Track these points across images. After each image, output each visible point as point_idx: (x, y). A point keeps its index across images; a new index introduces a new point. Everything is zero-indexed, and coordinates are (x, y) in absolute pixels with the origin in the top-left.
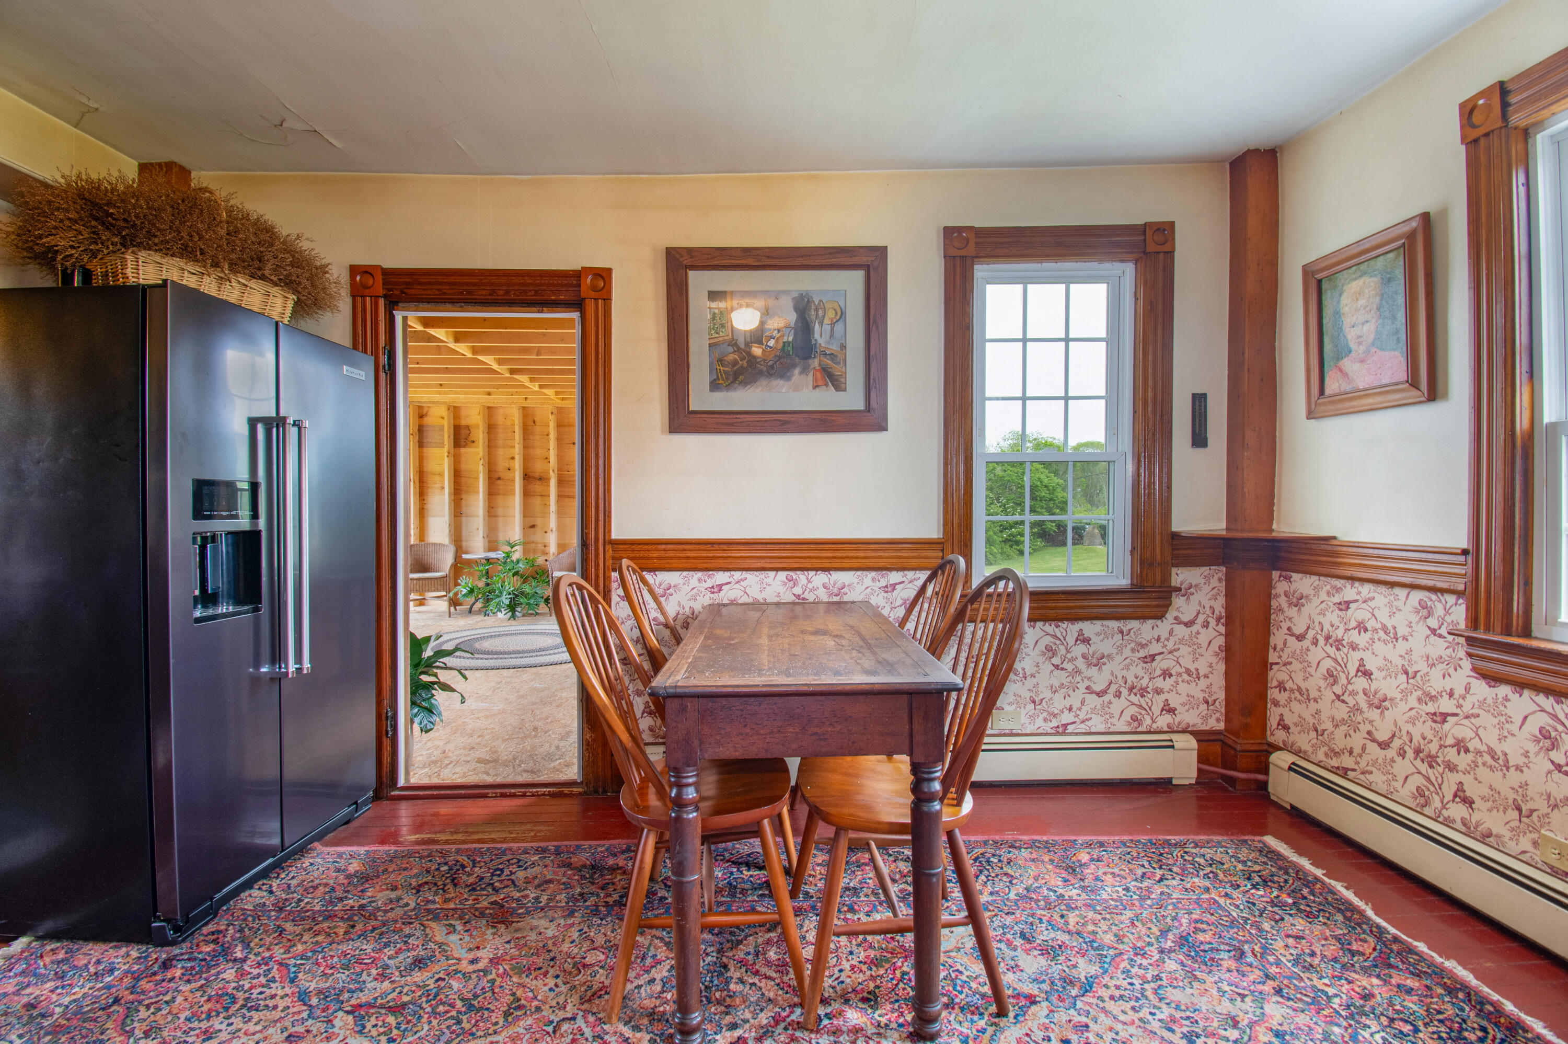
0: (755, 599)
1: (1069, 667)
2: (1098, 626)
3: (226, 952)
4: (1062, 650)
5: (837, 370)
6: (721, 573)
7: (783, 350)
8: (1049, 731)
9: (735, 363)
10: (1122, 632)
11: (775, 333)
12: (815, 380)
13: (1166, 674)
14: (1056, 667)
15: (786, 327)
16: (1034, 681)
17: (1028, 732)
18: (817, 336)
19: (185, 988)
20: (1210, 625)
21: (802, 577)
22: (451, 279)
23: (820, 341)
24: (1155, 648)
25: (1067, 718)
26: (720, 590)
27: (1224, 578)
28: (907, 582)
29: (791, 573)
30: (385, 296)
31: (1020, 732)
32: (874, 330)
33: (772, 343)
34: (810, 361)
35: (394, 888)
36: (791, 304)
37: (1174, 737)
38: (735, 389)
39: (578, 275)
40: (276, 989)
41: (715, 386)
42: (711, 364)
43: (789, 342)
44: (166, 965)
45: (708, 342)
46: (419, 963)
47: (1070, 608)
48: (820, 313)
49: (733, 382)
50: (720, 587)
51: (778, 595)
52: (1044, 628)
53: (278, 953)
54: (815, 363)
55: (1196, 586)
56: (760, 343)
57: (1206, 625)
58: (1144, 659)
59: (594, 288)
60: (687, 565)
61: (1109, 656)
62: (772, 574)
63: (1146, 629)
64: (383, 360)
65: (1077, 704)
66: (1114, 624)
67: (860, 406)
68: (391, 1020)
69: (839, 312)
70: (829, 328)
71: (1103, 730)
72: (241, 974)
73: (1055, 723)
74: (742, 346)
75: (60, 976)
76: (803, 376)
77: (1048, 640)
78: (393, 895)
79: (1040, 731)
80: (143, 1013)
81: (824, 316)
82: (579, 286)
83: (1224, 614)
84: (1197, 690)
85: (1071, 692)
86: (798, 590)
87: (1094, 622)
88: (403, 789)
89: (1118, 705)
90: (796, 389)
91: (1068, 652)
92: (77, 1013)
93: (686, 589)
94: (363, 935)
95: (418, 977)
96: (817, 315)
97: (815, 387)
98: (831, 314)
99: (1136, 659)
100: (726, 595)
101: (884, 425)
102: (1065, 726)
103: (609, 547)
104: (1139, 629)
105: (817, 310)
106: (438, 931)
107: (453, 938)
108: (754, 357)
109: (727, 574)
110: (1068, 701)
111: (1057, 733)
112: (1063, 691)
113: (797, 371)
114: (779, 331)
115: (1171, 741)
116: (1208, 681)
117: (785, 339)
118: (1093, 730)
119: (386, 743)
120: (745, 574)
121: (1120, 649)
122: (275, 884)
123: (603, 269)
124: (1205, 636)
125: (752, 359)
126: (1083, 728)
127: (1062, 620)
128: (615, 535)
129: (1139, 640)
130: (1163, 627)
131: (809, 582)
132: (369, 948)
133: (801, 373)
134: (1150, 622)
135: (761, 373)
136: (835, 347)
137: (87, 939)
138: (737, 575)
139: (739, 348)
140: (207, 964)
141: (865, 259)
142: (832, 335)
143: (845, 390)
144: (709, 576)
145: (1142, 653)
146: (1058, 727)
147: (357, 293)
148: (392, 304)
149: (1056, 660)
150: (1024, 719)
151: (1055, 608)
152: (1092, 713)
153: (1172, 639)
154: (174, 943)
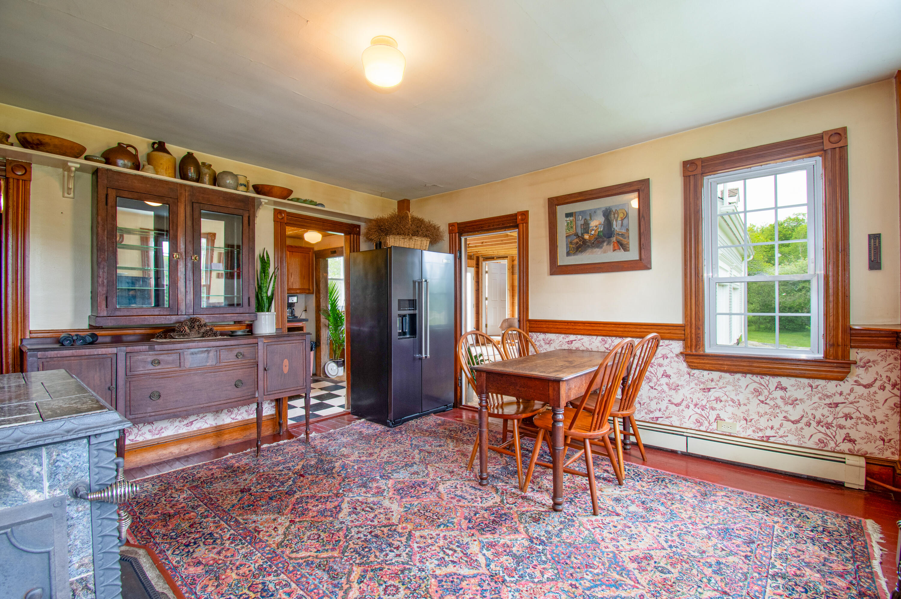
0: (587, 348)
1: (772, 403)
2: (793, 380)
3: (401, 432)
4: (766, 392)
5: (624, 241)
6: (572, 336)
7: (598, 235)
8: (757, 438)
9: (577, 243)
10: (811, 386)
11: (595, 228)
12: (614, 247)
13: (848, 416)
14: (762, 402)
15: (599, 224)
16: (745, 408)
17: (742, 436)
18: (614, 226)
19: (390, 436)
20: (887, 389)
21: (609, 340)
22: (477, 223)
23: (616, 228)
24: (838, 399)
25: (769, 433)
26: (572, 343)
27: (899, 358)
28: (664, 345)
29: (604, 338)
30: (458, 232)
31: (736, 435)
32: (642, 220)
33: (593, 232)
34: (612, 239)
35: (445, 429)
36: (602, 214)
37: (847, 457)
38: (577, 255)
39: (516, 215)
40: (407, 442)
41: (568, 254)
42: (567, 245)
43: (601, 231)
44: (388, 431)
45: (565, 235)
46: (440, 446)
47: (770, 368)
48: (616, 215)
49: (576, 251)
50: (572, 341)
51: (598, 347)
52: (752, 378)
53: (411, 435)
54: (614, 239)
55: (873, 361)
56: (588, 233)
57: (883, 388)
58: (830, 405)
59: (522, 220)
60: (558, 331)
61: (801, 400)
62: (595, 337)
63: (831, 386)
64: (458, 254)
65: (777, 426)
66: (806, 381)
67: (637, 258)
68: (427, 454)
69: (625, 214)
70: (620, 222)
71: (797, 445)
72: (402, 437)
73: (760, 434)
74: (580, 235)
75: (368, 428)
76: (608, 246)
77: (755, 385)
78: (444, 431)
79: (749, 437)
80: (380, 438)
81: (618, 217)
82: (516, 219)
83: (899, 382)
84: (875, 431)
85: (772, 418)
86: (607, 346)
87: (790, 378)
88: (464, 406)
89: (808, 432)
90: (605, 252)
91: (770, 394)
92: (368, 435)
93: (557, 341)
94: (431, 437)
95: (438, 448)
96: (614, 217)
97: (614, 250)
98: (621, 215)
99: (823, 405)
100: (574, 346)
101: (649, 266)
102: (768, 437)
103: (527, 322)
104: (825, 386)
105: (614, 214)
106: (449, 441)
107: (452, 443)
108: (585, 240)
109: (575, 336)
110: (770, 424)
111: (763, 441)
112: (766, 416)
113: (605, 244)
114: (596, 227)
115: (845, 459)
116: (884, 426)
117: (599, 230)
118: (789, 443)
119: (459, 388)
120: (583, 337)
121: (810, 397)
122: (419, 421)
123: (525, 211)
124: (881, 396)
125: (584, 241)
126: (781, 440)
127: (766, 374)
128: (530, 318)
129: (825, 392)
130: (845, 386)
131: (613, 342)
132: (431, 439)
133: (607, 245)
134: (834, 383)
135: (588, 246)
136: (624, 231)
137: (375, 422)
138: (579, 337)
139: (579, 236)
140: (396, 433)
141: (637, 187)
142: (622, 225)
143: (629, 251)
144: (567, 337)
145: (828, 401)
146: (763, 437)
147: (450, 232)
148: (460, 235)
149: (762, 398)
150: (738, 428)
151: (759, 367)
152: (788, 433)
153: (853, 395)
154: (391, 427)
